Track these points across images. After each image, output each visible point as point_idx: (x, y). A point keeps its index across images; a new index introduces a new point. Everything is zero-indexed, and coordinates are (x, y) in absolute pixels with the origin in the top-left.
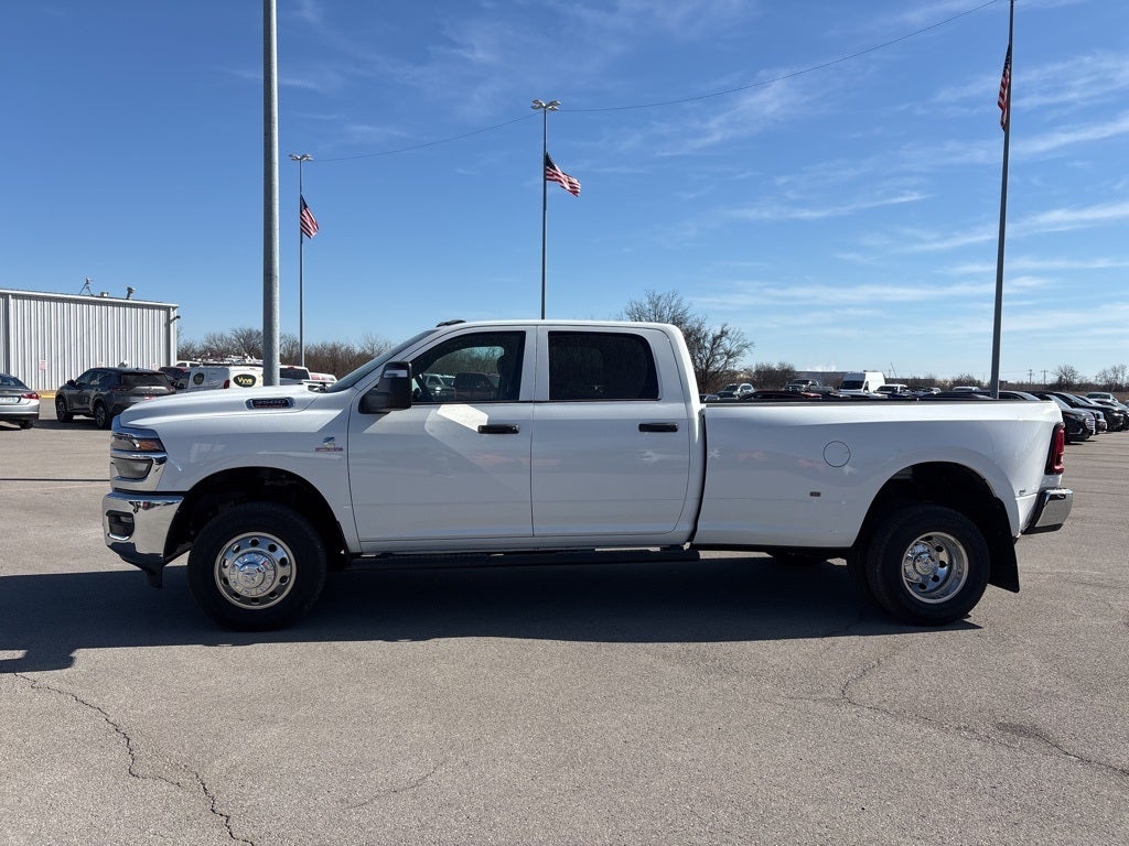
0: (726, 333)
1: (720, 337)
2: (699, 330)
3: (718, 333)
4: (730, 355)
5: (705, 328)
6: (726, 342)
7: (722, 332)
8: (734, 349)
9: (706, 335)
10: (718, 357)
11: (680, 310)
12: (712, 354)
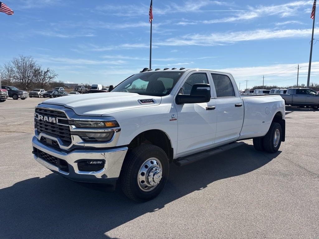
0: (49, 71)
1: (47, 72)
2: (39, 69)
3: (46, 71)
4: (50, 78)
5: (42, 69)
6: (49, 74)
7: (47, 71)
8: (52, 76)
9: (42, 72)
10: (47, 78)
11: (33, 62)
12: (44, 78)
